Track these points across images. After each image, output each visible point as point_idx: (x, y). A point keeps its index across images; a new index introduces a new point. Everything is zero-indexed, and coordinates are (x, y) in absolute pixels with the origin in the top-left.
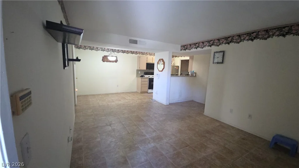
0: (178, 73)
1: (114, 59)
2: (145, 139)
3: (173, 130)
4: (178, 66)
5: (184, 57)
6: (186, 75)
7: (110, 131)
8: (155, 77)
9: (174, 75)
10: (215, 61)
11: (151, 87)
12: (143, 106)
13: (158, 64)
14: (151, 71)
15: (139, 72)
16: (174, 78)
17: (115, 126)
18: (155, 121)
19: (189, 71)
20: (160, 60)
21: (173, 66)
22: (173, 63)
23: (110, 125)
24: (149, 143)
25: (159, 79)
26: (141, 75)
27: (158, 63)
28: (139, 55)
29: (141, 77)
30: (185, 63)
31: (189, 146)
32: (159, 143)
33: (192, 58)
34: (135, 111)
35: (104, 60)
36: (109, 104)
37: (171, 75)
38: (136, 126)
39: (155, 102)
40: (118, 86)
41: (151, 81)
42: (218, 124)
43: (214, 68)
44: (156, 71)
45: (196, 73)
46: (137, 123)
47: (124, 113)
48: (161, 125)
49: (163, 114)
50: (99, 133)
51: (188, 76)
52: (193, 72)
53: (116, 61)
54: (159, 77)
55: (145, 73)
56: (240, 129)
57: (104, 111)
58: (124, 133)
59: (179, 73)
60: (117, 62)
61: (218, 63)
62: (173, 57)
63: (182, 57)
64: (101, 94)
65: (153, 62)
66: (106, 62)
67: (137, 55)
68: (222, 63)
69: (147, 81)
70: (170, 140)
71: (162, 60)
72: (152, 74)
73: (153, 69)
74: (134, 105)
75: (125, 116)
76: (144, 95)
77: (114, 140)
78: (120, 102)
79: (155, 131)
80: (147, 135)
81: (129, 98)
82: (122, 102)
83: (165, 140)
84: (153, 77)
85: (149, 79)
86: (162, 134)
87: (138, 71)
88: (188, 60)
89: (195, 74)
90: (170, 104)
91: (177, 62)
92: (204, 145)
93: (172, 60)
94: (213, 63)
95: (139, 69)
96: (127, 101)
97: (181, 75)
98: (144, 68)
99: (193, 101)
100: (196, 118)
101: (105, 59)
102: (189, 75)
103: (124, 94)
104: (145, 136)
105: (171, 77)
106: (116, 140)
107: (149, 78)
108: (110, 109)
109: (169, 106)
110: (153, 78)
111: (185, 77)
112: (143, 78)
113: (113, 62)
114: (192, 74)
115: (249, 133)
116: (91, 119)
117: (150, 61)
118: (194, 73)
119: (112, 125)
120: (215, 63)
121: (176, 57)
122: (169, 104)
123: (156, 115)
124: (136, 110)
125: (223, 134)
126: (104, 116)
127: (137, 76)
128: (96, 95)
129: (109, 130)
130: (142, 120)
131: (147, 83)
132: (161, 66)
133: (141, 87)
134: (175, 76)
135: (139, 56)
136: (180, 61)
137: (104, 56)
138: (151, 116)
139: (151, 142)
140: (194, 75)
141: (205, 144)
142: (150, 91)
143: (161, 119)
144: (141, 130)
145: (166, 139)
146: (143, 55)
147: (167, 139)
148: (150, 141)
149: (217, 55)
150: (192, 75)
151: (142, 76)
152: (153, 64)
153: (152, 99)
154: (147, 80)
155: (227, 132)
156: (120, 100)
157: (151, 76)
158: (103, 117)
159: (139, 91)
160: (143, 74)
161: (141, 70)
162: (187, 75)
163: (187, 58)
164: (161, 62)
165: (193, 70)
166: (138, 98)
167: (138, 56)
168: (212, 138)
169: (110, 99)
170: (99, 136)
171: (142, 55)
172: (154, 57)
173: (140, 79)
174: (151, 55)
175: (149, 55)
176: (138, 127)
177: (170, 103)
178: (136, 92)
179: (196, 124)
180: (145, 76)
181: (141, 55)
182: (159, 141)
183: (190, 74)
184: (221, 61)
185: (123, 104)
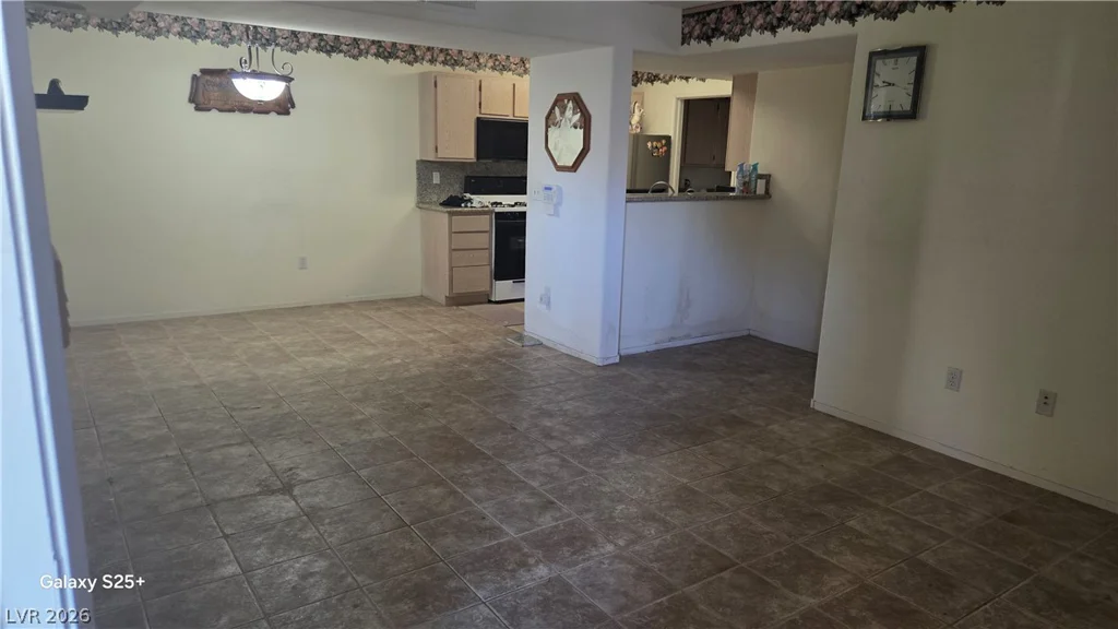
0: (667, 178)
1: (270, 90)
2: (500, 545)
3: (647, 492)
4: (668, 138)
5: (703, 80)
6: (709, 190)
7: (289, 521)
8: (533, 204)
9: (646, 191)
10: (874, 108)
11: (510, 262)
12: (469, 374)
13: (547, 127)
14: (505, 168)
15: (436, 178)
16: (647, 210)
17: (316, 494)
18: (550, 452)
19: (731, 164)
20: (560, 101)
21: (636, 138)
22: (635, 119)
23: (287, 489)
24: (523, 564)
25: (556, 214)
26: (444, 198)
27: (550, 121)
28: (425, 67)
29: (444, 204)
30: (706, 119)
31: (734, 564)
32: (576, 564)
33: (745, 84)
34: (428, 405)
35: (200, 99)
36: (262, 372)
37: (628, 191)
38: (439, 483)
39: (540, 354)
40: (303, 264)
41: (511, 230)
42: (884, 453)
43: (869, 145)
44: (537, 168)
45: (767, 178)
46: (441, 470)
47: (360, 417)
48: (583, 472)
49: (590, 413)
50: (226, 537)
51: (722, 198)
52: (755, 167)
53: (284, 106)
54: (559, 204)
55: (468, 179)
56: (995, 474)
57: (234, 414)
58: (375, 527)
59: (674, 181)
60: (288, 113)
61: (889, 116)
62: (637, 79)
63: (687, 79)
64: (197, 318)
65: (521, 113)
66: (214, 113)
67: (418, 68)
68: (912, 114)
69: (487, 229)
70: (633, 542)
71: (576, 99)
72: (518, 185)
73: (522, 155)
74: (415, 371)
75: (365, 436)
76: (471, 315)
77: (321, 565)
78: (327, 362)
79: (553, 503)
80: (504, 527)
81: (380, 334)
82: (343, 358)
83: (610, 548)
84: (521, 204)
85: (499, 215)
86: (589, 516)
87: (425, 167)
88: (727, 100)
89: (761, 184)
90: (627, 360)
91: (662, 112)
92: (811, 556)
93: (633, 99)
94: (864, 118)
95: (431, 158)
96: (370, 352)
97: (680, 190)
98: (463, 148)
99: (749, 338)
100: (770, 427)
101: (211, 91)
102: (733, 190)
103: (349, 311)
104: (493, 531)
105: (628, 201)
106: (333, 565)
107: (498, 209)
108: (271, 401)
109: (624, 370)
110: (523, 215)
111: (707, 199)
112: (461, 213)
113: (261, 108)
114: (744, 184)
115: (1041, 491)
116: (164, 465)
117: (499, 109)
118: (761, 177)
119: (296, 492)
120: (876, 118)
121: (652, 79)
122: (617, 360)
123: (548, 423)
124: (428, 401)
125: (908, 499)
126: (240, 444)
127: (422, 201)
128: (168, 322)
129: (284, 516)
130: (475, 455)
131: (487, 241)
132: (567, 141)
133: (451, 269)
134: (650, 194)
135: (431, 72)
136: (680, 107)
137: (205, 72)
138: (522, 426)
139: (531, 561)
140: (761, 189)
141: (818, 553)
142: (504, 289)
143: (580, 441)
144: (470, 504)
145: (610, 542)
146: (453, 65)
147: (621, 543)
148: (526, 555)
149: (884, 69)
150: (748, 192)
151: (453, 202)
152: (521, 128)
153: (520, 337)
154: (487, 223)
155: (930, 490)
156: (328, 351)
157: (507, 201)
158: (234, 451)
159: (442, 292)
160: (456, 190)
161: (444, 166)
162: (719, 189)
163: (720, 87)
164: (569, 113)
165: (752, 162)
166: (435, 331)
167: (423, 76)
168: (852, 523)
169: (262, 344)
170: (227, 548)
171: (448, 68)
172: (524, 83)
173: (441, 218)
174: (504, 68)
175: (493, 68)
176: (453, 493)
177: (623, 353)
178: (422, 300)
179: (771, 455)
180: (470, 200)
181: (439, 67)
182: (574, 553)
183: (734, 183)
184: (907, 107)
185: (350, 372)
